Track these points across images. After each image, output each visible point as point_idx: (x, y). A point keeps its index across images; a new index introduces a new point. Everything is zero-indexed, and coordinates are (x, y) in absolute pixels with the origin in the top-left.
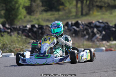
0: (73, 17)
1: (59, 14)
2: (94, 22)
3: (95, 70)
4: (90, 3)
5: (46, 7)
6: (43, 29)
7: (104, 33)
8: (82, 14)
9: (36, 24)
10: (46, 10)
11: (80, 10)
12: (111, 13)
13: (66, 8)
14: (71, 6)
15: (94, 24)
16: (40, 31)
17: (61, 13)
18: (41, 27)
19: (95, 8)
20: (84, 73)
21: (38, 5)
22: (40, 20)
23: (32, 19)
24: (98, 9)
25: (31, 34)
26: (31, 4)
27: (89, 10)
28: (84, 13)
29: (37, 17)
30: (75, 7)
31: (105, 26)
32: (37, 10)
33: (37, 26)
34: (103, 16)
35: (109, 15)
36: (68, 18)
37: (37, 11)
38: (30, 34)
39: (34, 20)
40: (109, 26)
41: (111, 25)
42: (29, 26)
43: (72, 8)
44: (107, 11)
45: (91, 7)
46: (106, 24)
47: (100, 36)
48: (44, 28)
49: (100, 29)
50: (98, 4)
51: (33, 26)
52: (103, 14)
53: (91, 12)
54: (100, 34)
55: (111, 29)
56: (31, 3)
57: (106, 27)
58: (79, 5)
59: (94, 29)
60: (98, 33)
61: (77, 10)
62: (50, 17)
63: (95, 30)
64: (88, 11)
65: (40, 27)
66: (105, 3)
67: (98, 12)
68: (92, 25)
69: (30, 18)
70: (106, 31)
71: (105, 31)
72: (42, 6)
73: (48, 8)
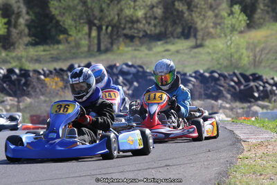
0: (83, 55)
1: (58, 48)
2: (118, 65)
3: (102, 168)
4: (112, 31)
5: (33, 38)
6: (29, 76)
7: (136, 84)
8: (99, 50)
9: (16, 67)
10: (33, 42)
11: (96, 41)
12: (150, 49)
13: (70, 39)
14: (80, 35)
15: (119, 69)
16: (23, 81)
17: (61, 47)
18: (25, 74)
19: (121, 39)
20: (80, 177)
21: (20, 33)
22: (24, 60)
23: (8, 58)
24: (128, 41)
25: (7, 85)
26: (9, 32)
27: (112, 44)
28: (103, 47)
29: (19, 54)
30: (87, 37)
31: (138, 71)
32: (20, 41)
33: (17, 71)
34: (136, 53)
35: (146, 52)
36: (75, 56)
37: (19, 43)
38: (5, 85)
39: (12, 61)
40: (144, 72)
41: (148, 71)
42: (3, 72)
43: (81, 39)
44: (142, 44)
45: (115, 37)
46: (140, 69)
47: (128, 90)
48: (31, 74)
49: (129, 77)
50: (127, 31)
51: (11, 71)
52: (135, 50)
53: (115, 47)
54: (128, 87)
55: (149, 78)
56: (8, 29)
57: (140, 74)
58: (94, 34)
59: (118, 78)
60: (125, 85)
61: (90, 42)
62: (43, 53)
63: (121, 79)
64: (109, 45)
65: (23, 72)
66: (139, 31)
67: (127, 46)
68: (115, 70)
69: (7, 55)
70: (140, 80)
71: (137, 82)
72: (29, 35)
73: (37, 40)
